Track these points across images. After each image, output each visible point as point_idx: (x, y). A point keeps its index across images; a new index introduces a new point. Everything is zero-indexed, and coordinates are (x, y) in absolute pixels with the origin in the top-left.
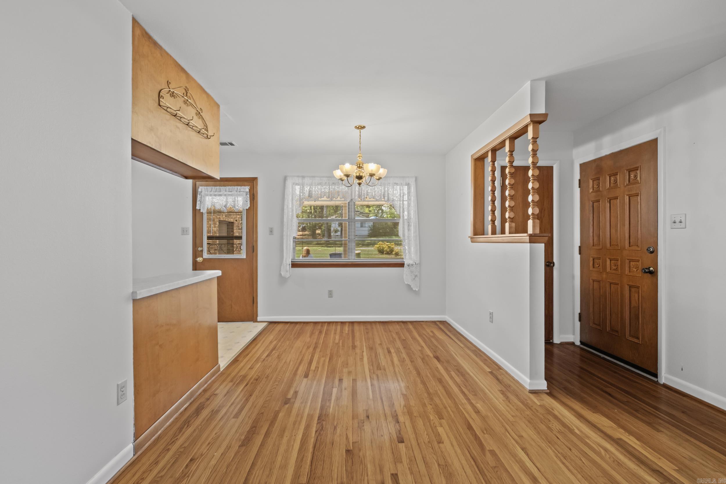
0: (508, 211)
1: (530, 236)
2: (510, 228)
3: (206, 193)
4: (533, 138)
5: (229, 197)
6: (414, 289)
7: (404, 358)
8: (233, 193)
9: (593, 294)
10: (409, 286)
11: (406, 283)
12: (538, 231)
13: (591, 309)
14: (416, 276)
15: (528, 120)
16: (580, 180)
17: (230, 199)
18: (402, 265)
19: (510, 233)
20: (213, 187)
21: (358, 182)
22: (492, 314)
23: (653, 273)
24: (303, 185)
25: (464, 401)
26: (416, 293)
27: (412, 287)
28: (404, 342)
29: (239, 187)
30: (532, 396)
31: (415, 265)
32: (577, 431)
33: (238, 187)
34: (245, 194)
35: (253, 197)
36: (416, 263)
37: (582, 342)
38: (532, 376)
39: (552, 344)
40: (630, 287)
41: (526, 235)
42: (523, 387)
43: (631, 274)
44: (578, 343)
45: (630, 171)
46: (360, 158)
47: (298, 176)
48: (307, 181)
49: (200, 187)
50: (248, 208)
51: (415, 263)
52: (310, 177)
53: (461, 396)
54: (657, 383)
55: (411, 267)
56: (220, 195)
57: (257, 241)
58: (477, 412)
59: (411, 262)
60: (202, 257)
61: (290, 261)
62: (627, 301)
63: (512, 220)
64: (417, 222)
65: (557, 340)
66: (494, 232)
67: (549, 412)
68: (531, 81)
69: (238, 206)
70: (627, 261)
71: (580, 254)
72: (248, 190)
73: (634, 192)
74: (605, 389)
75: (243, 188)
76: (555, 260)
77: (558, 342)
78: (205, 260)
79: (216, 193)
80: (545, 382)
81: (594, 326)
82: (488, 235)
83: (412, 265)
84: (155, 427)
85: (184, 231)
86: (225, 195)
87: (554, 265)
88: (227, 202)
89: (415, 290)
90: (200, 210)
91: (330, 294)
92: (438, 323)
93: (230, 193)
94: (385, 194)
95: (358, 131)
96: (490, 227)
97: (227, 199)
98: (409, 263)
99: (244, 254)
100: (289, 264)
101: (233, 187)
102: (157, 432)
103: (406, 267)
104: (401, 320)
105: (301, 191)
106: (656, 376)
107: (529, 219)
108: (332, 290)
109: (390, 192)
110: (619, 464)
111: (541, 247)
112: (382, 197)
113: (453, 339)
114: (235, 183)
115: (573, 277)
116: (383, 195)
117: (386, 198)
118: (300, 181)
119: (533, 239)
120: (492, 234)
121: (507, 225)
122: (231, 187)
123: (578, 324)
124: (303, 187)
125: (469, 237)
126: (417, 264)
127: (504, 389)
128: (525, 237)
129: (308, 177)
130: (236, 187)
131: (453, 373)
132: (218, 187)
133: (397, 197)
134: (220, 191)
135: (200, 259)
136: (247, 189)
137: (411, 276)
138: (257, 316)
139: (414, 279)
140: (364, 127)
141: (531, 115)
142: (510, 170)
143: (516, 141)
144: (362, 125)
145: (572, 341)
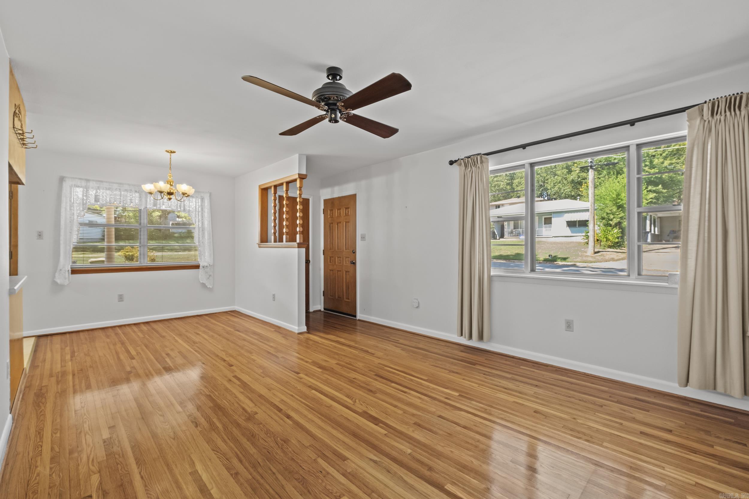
0: (285, 228)
1: (298, 244)
2: (286, 238)
4: (299, 187)
6: (208, 287)
7: (212, 335)
9: (330, 278)
10: (204, 285)
11: (201, 282)
12: (302, 241)
13: (329, 287)
14: (210, 276)
15: (297, 176)
16: (324, 209)
18: (197, 267)
19: (286, 242)
21: (168, 197)
22: (274, 295)
23: (354, 263)
24: (87, 188)
25: (263, 344)
26: (210, 290)
27: (206, 285)
28: (206, 327)
30: (299, 335)
32: (320, 342)
37: (325, 309)
38: (299, 325)
39: (309, 312)
40: (346, 272)
41: (296, 243)
42: (294, 333)
43: (346, 265)
44: (322, 310)
45: (346, 209)
46: (170, 177)
47: (81, 179)
48: (91, 184)
51: (209, 265)
52: (96, 181)
53: (260, 343)
54: (356, 320)
55: (206, 268)
58: (271, 347)
59: (206, 264)
61: (70, 267)
62: (345, 280)
63: (287, 233)
64: (211, 231)
65: (311, 310)
66: (275, 241)
67: (308, 339)
68: (299, 154)
70: (345, 258)
71: (324, 254)
73: (347, 220)
74: (333, 326)
76: (310, 259)
77: (312, 311)
80: (306, 327)
81: (331, 297)
82: (271, 242)
83: (207, 266)
87: (310, 262)
89: (210, 287)
91: (121, 298)
92: (229, 312)
94: (181, 205)
95: (169, 154)
96: (273, 237)
98: (204, 265)
100: (68, 271)
103: (201, 269)
105: (85, 194)
106: (355, 316)
107: (298, 234)
108: (123, 294)
109: (187, 203)
110: (335, 347)
111: (303, 250)
112: (179, 207)
113: (244, 320)
115: (320, 270)
116: (180, 206)
117: (182, 208)
118: (84, 183)
119: (300, 246)
120: (274, 242)
121: (284, 237)
123: (322, 298)
124: (87, 191)
125: (257, 244)
126: (211, 266)
127: (284, 336)
128: (295, 244)
129: (93, 180)
131: (252, 335)
133: (192, 209)
137: (206, 275)
139: (208, 278)
140: (174, 152)
141: (299, 174)
142: (286, 202)
143: (290, 184)
144: (173, 150)
145: (319, 309)
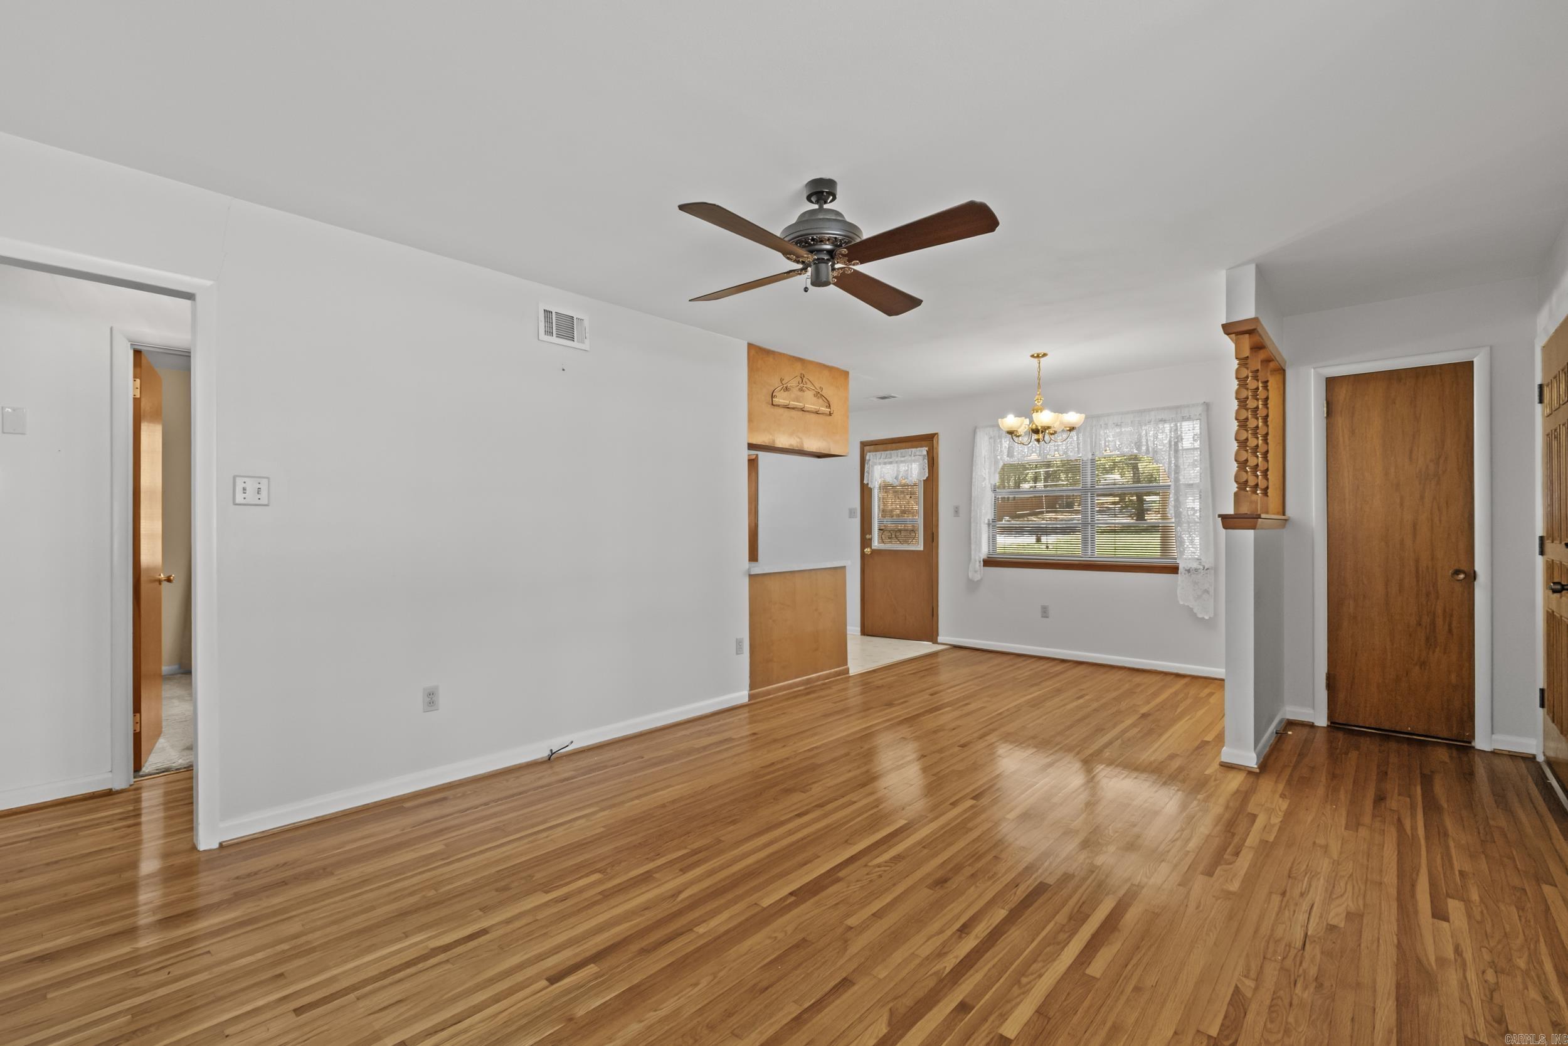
3: (875, 460)
5: (902, 465)
6: (1200, 616)
8: (906, 458)
10: (1188, 610)
11: (1183, 604)
14: (1205, 591)
17: (903, 468)
18: (1174, 570)
20: (883, 452)
21: (1036, 437)
24: (1000, 439)
26: (1206, 623)
27: (1195, 611)
29: (914, 450)
31: (1203, 570)
33: (912, 449)
34: (921, 458)
35: (932, 462)
36: (1204, 568)
46: (1038, 402)
49: (868, 454)
50: (925, 478)
51: (1202, 567)
55: (1194, 574)
56: (891, 463)
57: (937, 526)
59: (1193, 565)
60: (871, 548)
61: (983, 556)
69: (911, 477)
72: (925, 453)
75: (920, 450)
78: (874, 552)
79: (886, 460)
83: (1195, 570)
84: (767, 690)
85: (851, 513)
86: (897, 462)
88: (898, 471)
89: (1203, 618)
90: (868, 484)
91: (1045, 612)
93: (903, 459)
95: (1036, 361)
97: (898, 467)
98: (1188, 566)
99: (921, 545)
100: (981, 562)
101: (907, 450)
102: (770, 695)
103: (1181, 573)
104: (1175, 671)
105: (996, 448)
108: (1047, 606)
114: (910, 444)
122: (904, 450)
124: (1000, 442)
126: (1207, 569)
130: (910, 450)
132: (888, 452)
134: (891, 458)
135: (867, 550)
136: (924, 451)
137: (1195, 590)
138: (937, 635)
139: (1201, 596)
144: (1041, 351)
145: (1531, 750)
